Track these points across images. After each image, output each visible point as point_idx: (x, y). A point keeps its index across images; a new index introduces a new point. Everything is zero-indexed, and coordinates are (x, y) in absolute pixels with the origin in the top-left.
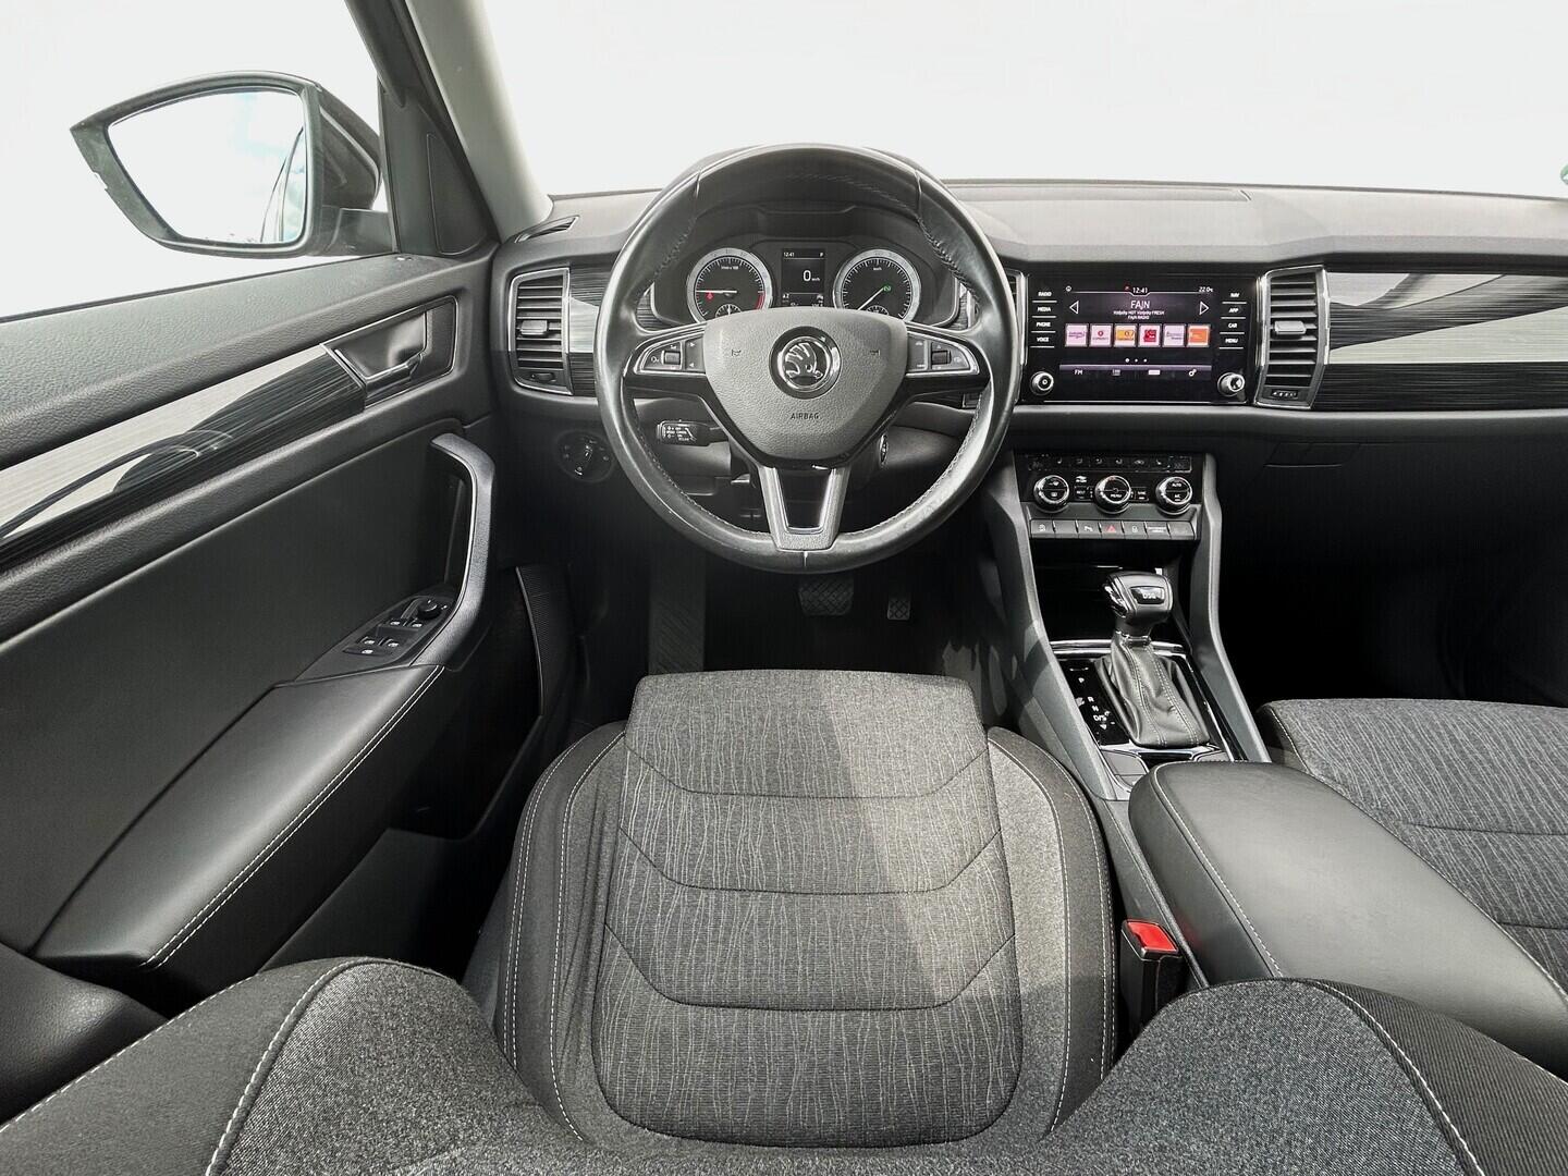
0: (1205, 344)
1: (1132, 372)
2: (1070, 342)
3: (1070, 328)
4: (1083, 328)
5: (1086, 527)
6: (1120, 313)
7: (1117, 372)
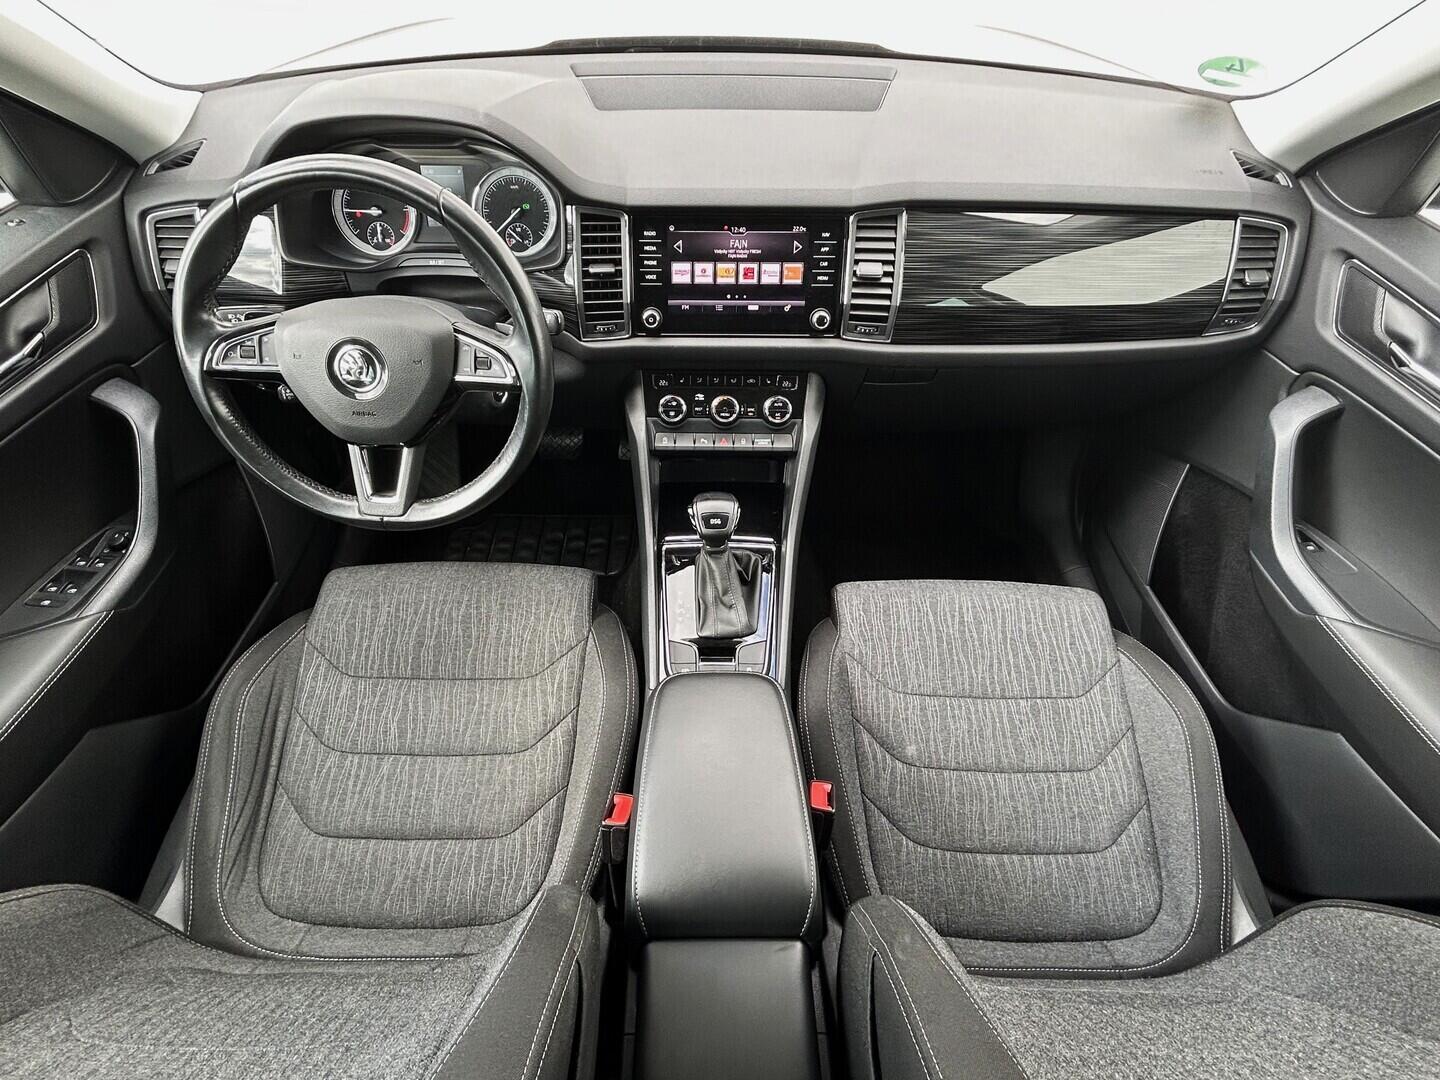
0: (799, 282)
1: (733, 307)
2: (676, 279)
3: (676, 266)
4: (687, 266)
5: (702, 440)
6: (720, 252)
7: (720, 308)
